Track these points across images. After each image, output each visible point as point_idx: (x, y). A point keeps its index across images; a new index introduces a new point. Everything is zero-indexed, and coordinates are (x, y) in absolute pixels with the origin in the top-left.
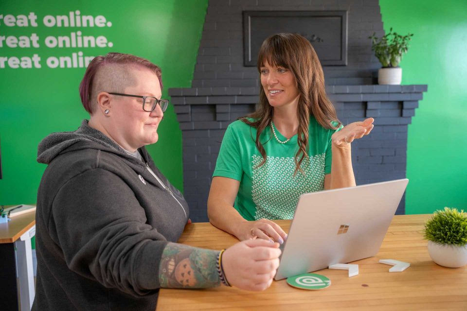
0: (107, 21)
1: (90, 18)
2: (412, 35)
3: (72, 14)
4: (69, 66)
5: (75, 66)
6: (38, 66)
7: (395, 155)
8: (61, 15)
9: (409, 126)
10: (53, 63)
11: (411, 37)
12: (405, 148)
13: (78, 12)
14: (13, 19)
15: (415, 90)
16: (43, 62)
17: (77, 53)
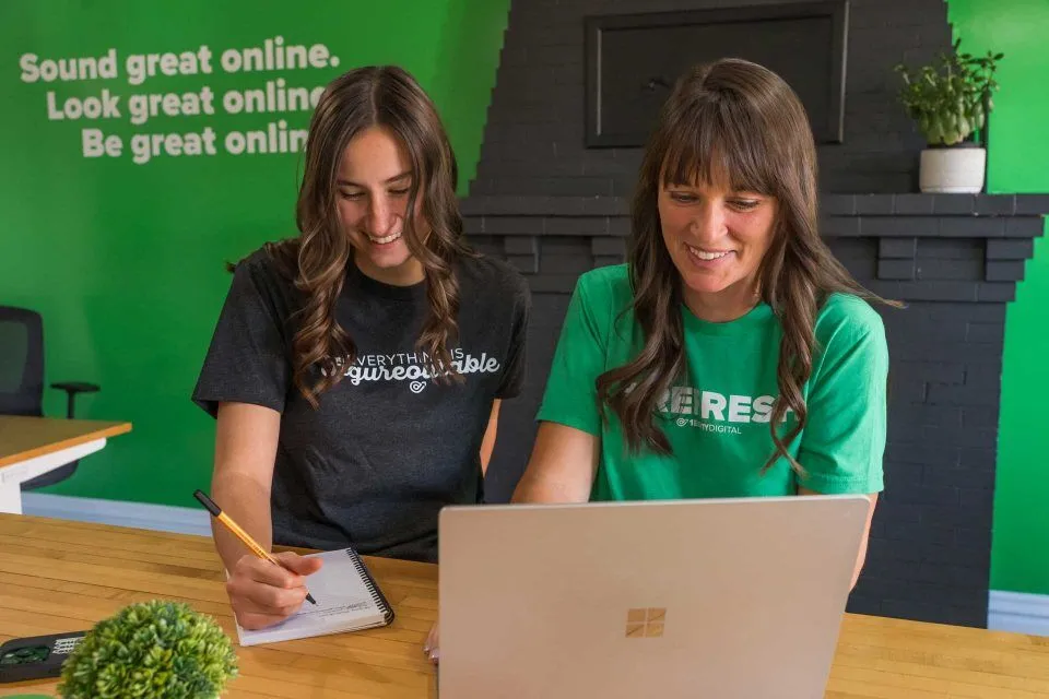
0: (332, 54)
1: (301, 50)
2: (999, 57)
3: (269, 44)
4: (263, 149)
5: (273, 149)
6: (211, 150)
7: (965, 382)
8: (251, 47)
9: (1010, 306)
10: (236, 143)
11: (996, 63)
12: (997, 368)
13: (279, 40)
14: (175, 62)
15: (1015, 209)
16: (219, 143)
17: (277, 122)
